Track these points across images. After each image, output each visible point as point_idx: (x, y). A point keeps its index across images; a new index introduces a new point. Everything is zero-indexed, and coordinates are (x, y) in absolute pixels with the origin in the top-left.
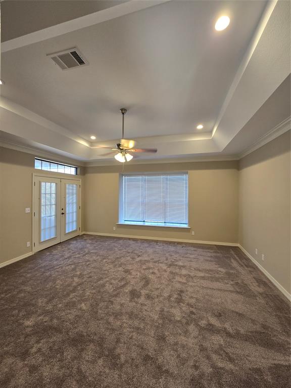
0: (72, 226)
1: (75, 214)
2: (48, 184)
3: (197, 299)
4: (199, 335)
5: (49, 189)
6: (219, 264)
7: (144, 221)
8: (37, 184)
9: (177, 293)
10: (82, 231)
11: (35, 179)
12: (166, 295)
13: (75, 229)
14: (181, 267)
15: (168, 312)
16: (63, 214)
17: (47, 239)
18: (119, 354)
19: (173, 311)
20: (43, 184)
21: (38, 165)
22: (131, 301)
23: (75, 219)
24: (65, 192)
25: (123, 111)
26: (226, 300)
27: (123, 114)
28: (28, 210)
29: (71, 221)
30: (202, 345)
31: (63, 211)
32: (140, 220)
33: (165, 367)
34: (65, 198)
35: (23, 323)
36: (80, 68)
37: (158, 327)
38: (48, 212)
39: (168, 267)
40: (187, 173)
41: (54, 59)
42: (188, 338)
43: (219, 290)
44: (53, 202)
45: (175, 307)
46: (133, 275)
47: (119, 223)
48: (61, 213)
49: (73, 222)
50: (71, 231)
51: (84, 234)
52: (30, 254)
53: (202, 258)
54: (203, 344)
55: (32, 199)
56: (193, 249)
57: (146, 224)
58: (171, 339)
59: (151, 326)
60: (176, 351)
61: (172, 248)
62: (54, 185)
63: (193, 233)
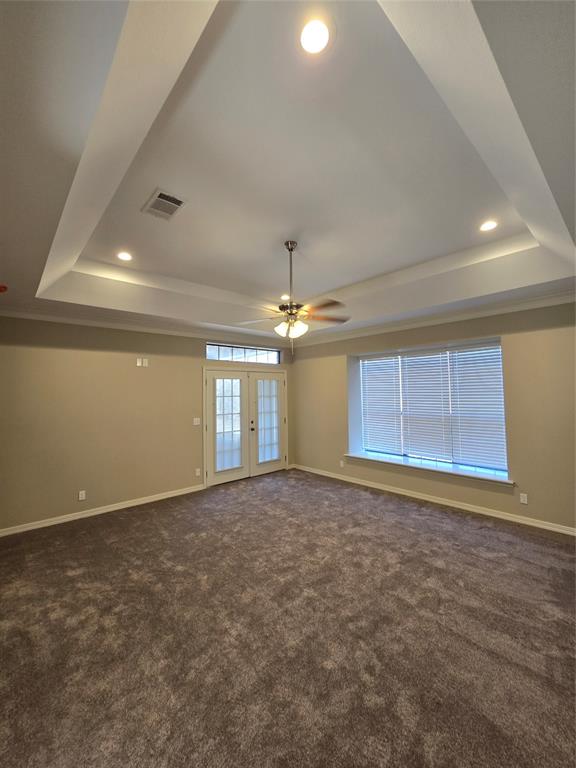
0: (269, 451)
1: (275, 431)
2: (228, 381)
3: (406, 649)
4: (344, 717)
5: (228, 389)
6: (555, 595)
7: (405, 455)
8: (210, 382)
9: (372, 618)
10: (290, 463)
11: (207, 375)
12: (346, 613)
13: (275, 457)
14: (430, 571)
15: (321, 645)
16: (253, 429)
17: (227, 468)
18: (191, 668)
19: (334, 648)
20: (218, 381)
21: (212, 352)
22: (273, 599)
23: (275, 439)
24: (257, 393)
25: (291, 246)
26: (487, 687)
27: (291, 250)
28: (197, 421)
29: (267, 442)
30: (331, 737)
31: (252, 426)
32: (396, 451)
33: (234, 726)
34: (256, 402)
35: (130, 574)
36: (181, 210)
37: (279, 660)
38: (228, 426)
39: (400, 563)
40: (497, 342)
41: (149, 211)
42: (315, 708)
43: (491, 653)
44: (237, 409)
45: (342, 642)
46: (317, 558)
47: (351, 454)
48: (251, 428)
49: (271, 445)
50: (268, 459)
51: (294, 469)
52: (200, 487)
53: (512, 567)
54: (336, 738)
55: (203, 406)
56: (506, 537)
57: (413, 462)
58: (283, 692)
59: (270, 653)
60: (276, 716)
61: (448, 526)
62: (237, 382)
63: (524, 498)
